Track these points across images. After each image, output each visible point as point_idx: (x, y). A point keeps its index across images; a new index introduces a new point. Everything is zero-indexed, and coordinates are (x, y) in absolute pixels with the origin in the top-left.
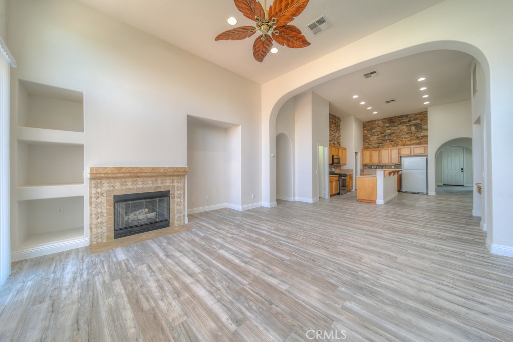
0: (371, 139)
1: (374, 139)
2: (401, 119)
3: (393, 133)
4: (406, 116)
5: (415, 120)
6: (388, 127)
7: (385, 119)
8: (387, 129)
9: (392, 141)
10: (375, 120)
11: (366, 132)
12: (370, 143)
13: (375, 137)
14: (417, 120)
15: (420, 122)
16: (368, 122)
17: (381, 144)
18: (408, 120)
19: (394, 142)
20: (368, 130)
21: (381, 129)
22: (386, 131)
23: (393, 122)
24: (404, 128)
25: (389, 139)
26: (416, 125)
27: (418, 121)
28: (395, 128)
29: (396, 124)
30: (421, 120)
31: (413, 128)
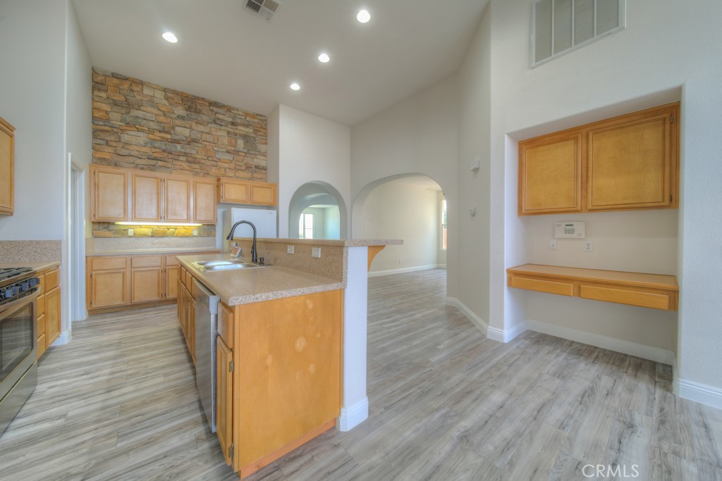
0: (125, 138)
1: (137, 139)
2: (215, 109)
3: (194, 141)
4: (229, 109)
5: (244, 125)
6: (182, 118)
7: (175, 92)
8: (178, 122)
9: (192, 161)
10: (141, 83)
11: (106, 107)
12: (124, 152)
13: (142, 138)
14: (247, 126)
15: (253, 135)
16: (114, 75)
17: (160, 163)
18: (230, 120)
19: (197, 166)
20: (115, 104)
21: (162, 119)
22: (178, 129)
23: (198, 112)
24: (221, 134)
25: (185, 154)
26: (245, 137)
27: (250, 130)
28: (201, 128)
29: (205, 118)
30: (256, 131)
31: (241, 143)
